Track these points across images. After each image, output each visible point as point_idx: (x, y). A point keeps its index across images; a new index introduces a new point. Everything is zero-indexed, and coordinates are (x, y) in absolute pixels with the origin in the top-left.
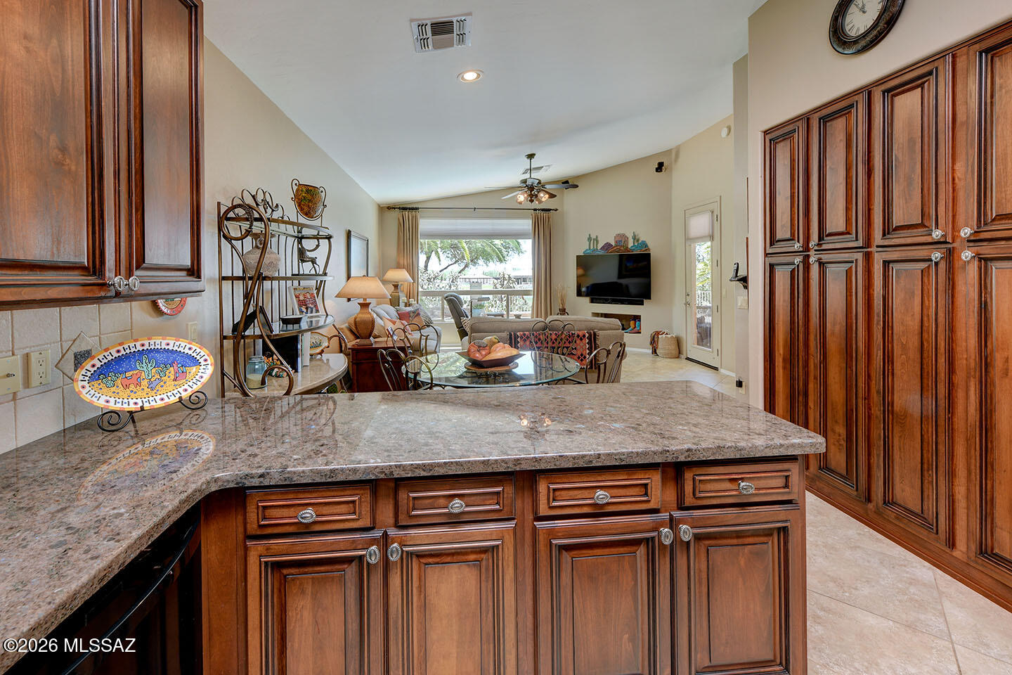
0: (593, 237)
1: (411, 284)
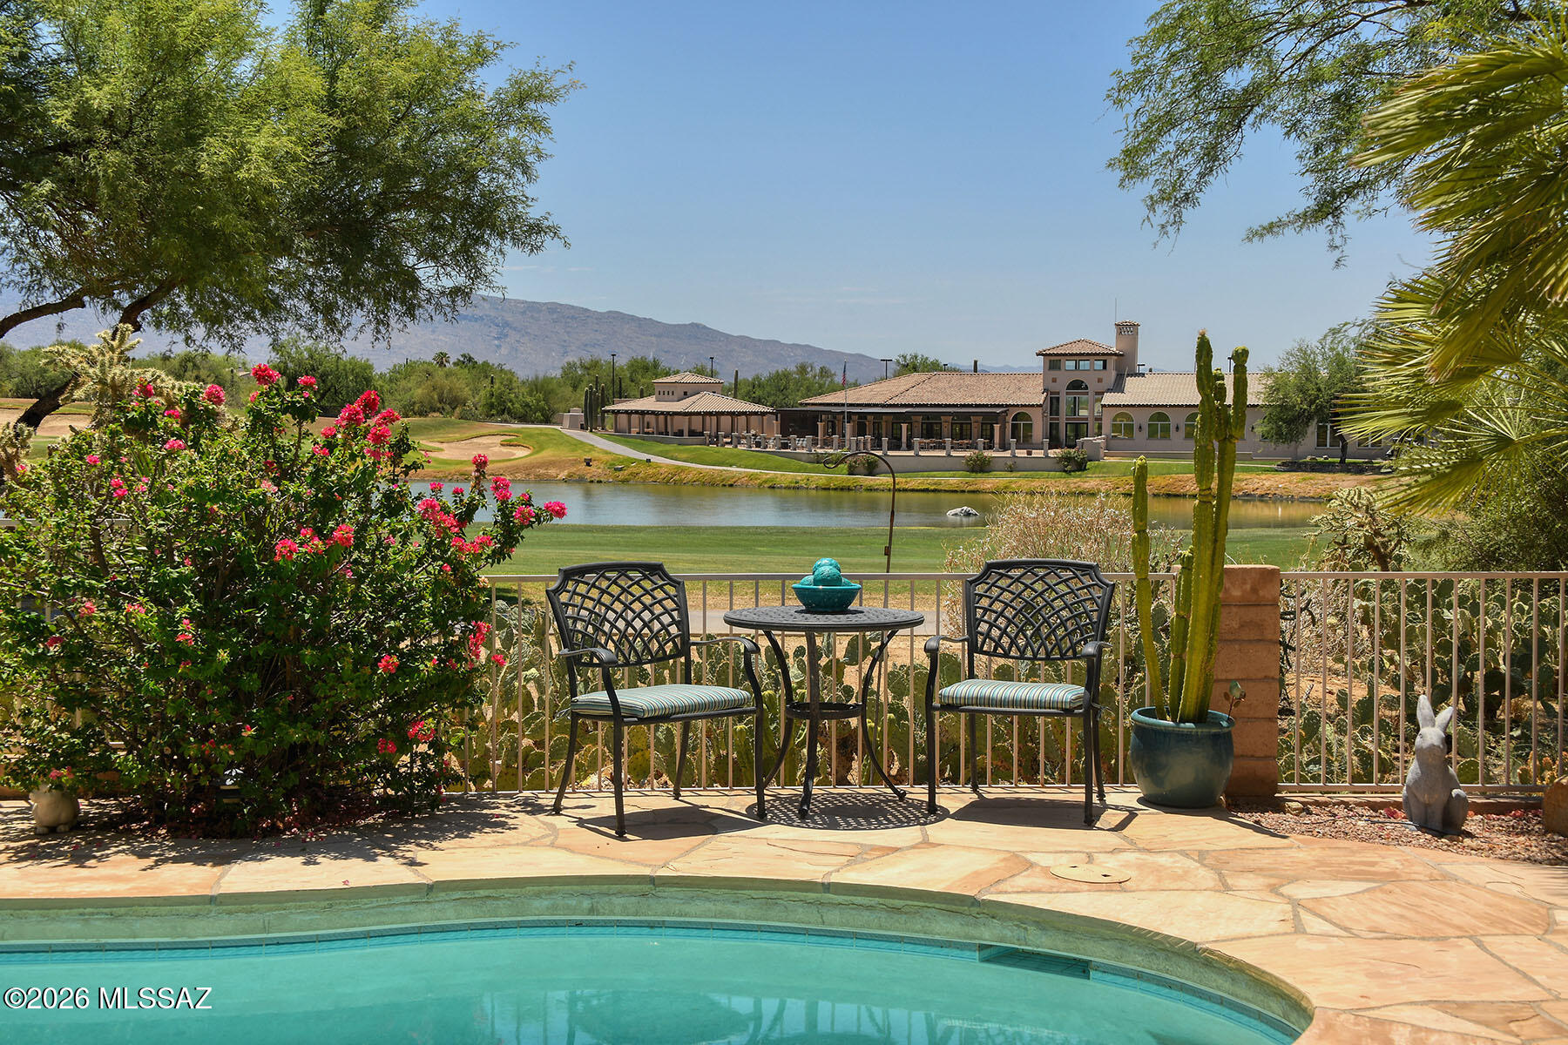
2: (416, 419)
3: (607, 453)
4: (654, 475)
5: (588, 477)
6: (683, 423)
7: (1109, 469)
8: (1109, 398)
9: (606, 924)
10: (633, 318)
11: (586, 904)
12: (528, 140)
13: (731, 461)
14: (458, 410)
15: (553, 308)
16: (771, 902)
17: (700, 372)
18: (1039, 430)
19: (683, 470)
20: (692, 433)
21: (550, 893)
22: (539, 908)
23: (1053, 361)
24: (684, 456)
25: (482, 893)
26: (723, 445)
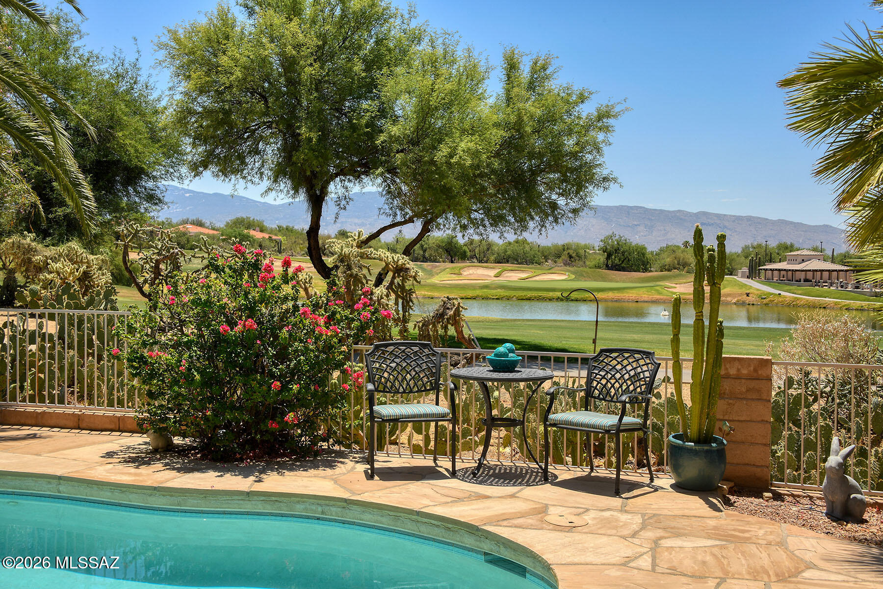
2: (666, 273)
3: (758, 290)
4: (782, 301)
5: (747, 302)
6: (802, 276)
9: (330, 520)
10: (791, 223)
11: (320, 509)
12: (601, 136)
13: (826, 295)
14: (686, 268)
15: (750, 219)
16: (397, 518)
17: (815, 250)
19: (798, 299)
20: (806, 280)
21: (303, 502)
22: (299, 509)
24: (800, 292)
25: (274, 498)
26: (822, 287)
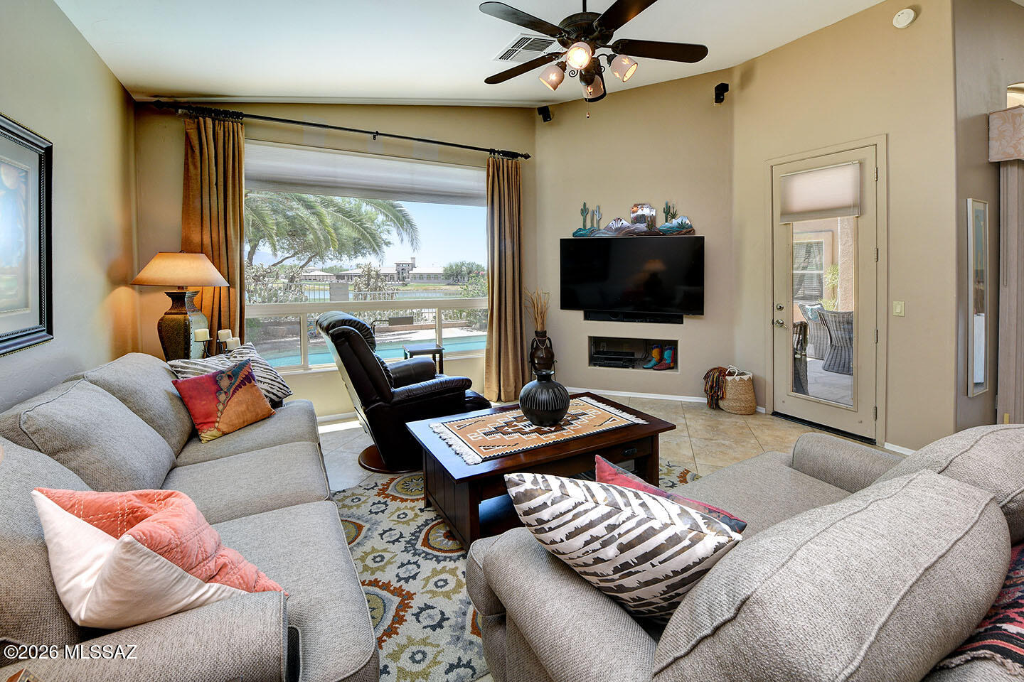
0: (591, 207)
1: (224, 293)
7: (412, 286)
8: (410, 272)
18: (396, 279)
23: (398, 265)
